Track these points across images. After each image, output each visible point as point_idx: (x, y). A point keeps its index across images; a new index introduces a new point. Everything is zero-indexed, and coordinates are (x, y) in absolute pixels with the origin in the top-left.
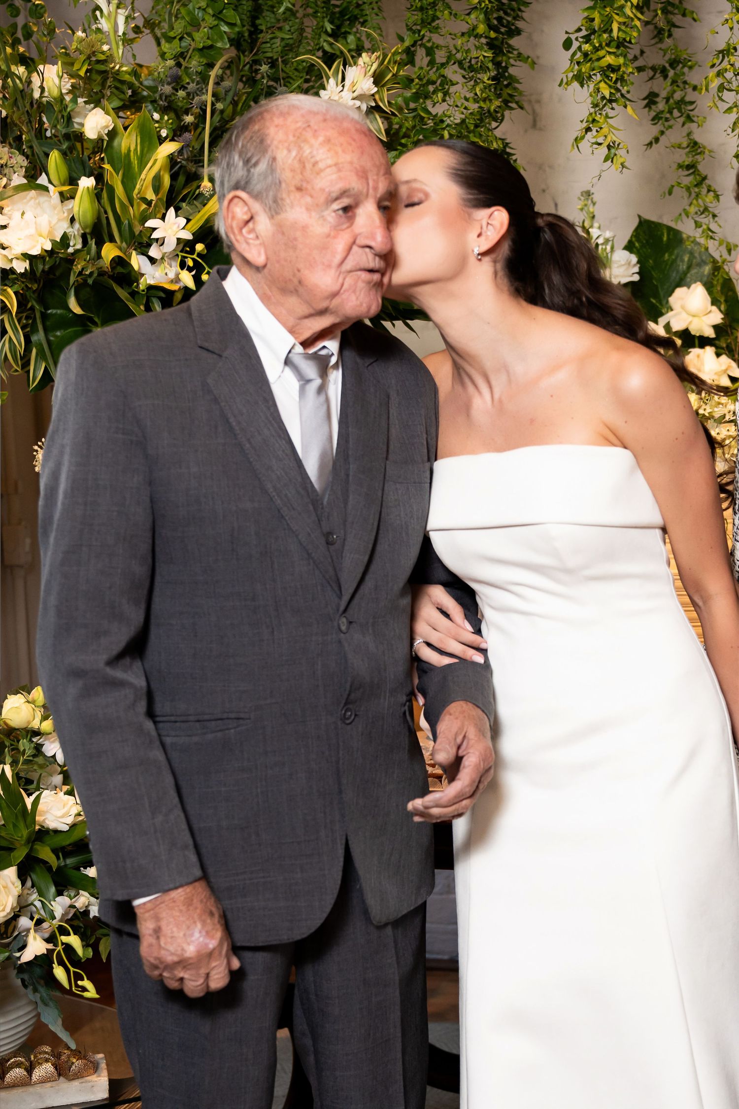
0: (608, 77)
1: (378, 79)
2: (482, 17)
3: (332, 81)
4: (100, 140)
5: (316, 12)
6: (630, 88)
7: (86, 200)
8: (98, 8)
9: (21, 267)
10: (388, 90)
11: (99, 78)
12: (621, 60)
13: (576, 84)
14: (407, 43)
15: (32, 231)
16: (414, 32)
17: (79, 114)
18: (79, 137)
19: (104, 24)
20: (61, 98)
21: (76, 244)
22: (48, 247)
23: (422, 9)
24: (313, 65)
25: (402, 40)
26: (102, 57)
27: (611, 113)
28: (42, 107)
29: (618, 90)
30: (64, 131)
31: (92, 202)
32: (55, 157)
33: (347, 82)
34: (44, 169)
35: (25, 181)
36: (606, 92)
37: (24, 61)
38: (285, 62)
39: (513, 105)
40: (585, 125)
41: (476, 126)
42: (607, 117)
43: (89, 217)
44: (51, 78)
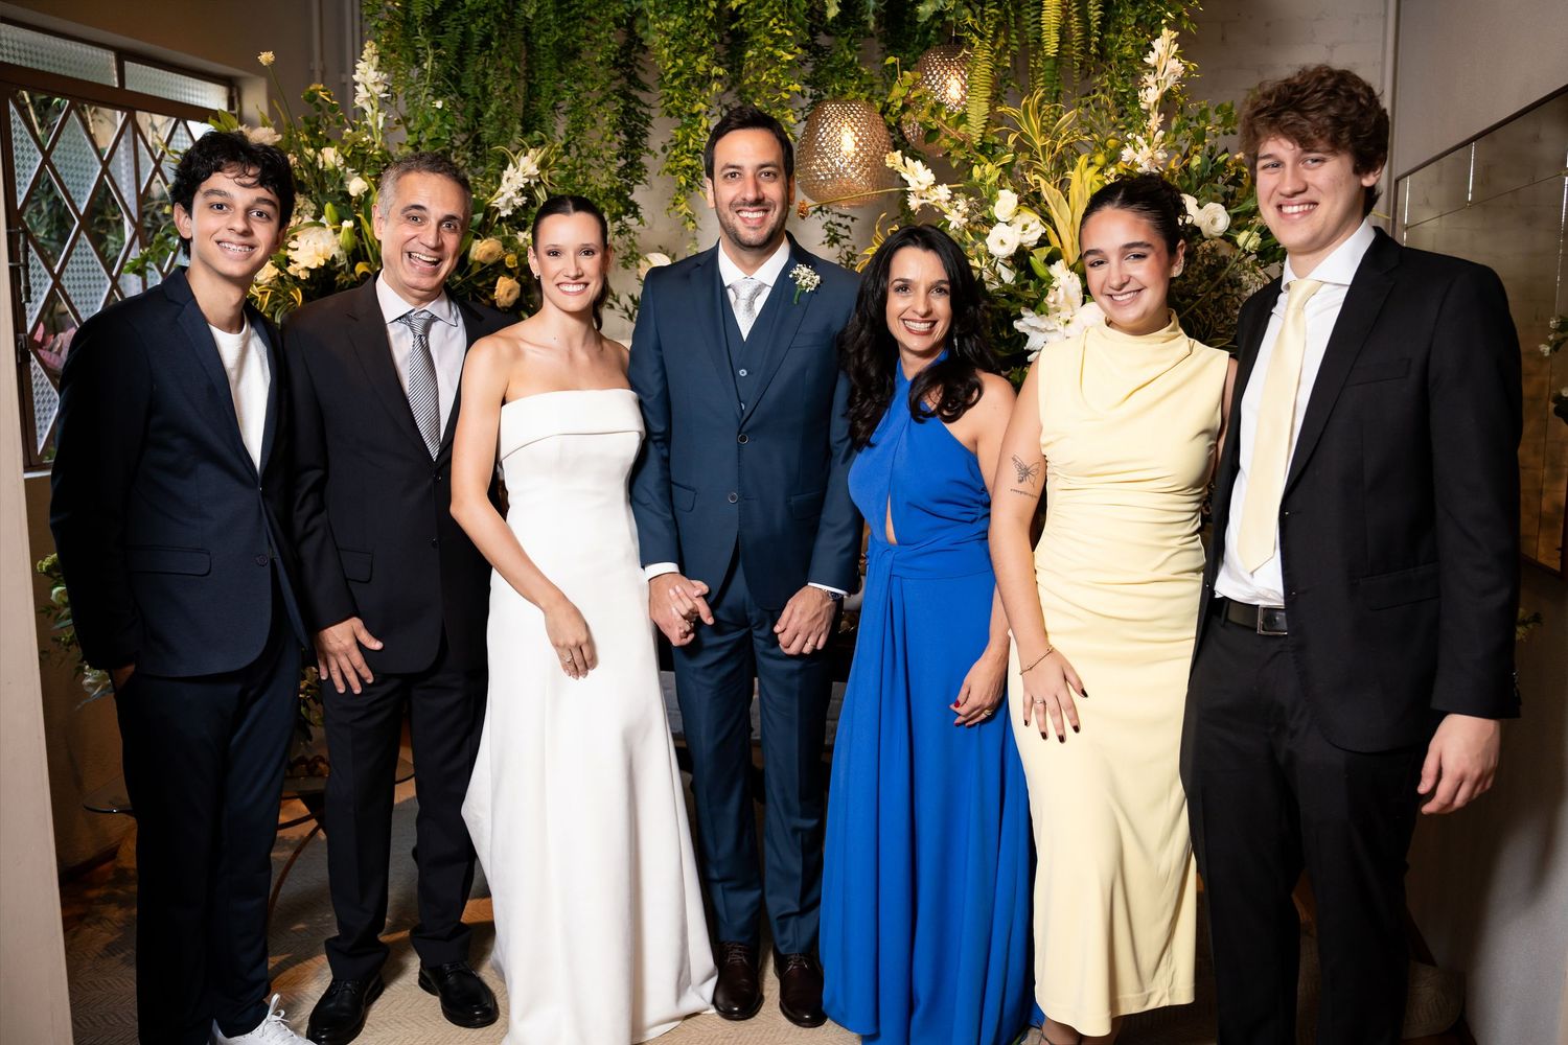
0: (687, 173)
1: (542, 165)
2: (610, 129)
3: (511, 165)
4: (359, 195)
7: (347, 234)
8: (366, 111)
9: (304, 275)
10: (549, 172)
11: (360, 157)
12: (695, 162)
13: (667, 175)
14: (564, 142)
15: (312, 253)
16: (569, 135)
17: (350, 179)
18: (347, 196)
19: (370, 122)
20: (336, 168)
21: (343, 261)
22: (323, 263)
24: (503, 155)
26: (362, 146)
27: (690, 194)
28: (324, 174)
29: (695, 179)
30: (337, 189)
31: (349, 235)
32: (328, 207)
33: (521, 167)
34: (324, 214)
35: (312, 220)
36: (683, 182)
37: (315, 145)
38: (489, 147)
39: (641, 182)
40: (671, 201)
41: (604, 198)
42: (686, 196)
43: (349, 246)
44: (330, 157)
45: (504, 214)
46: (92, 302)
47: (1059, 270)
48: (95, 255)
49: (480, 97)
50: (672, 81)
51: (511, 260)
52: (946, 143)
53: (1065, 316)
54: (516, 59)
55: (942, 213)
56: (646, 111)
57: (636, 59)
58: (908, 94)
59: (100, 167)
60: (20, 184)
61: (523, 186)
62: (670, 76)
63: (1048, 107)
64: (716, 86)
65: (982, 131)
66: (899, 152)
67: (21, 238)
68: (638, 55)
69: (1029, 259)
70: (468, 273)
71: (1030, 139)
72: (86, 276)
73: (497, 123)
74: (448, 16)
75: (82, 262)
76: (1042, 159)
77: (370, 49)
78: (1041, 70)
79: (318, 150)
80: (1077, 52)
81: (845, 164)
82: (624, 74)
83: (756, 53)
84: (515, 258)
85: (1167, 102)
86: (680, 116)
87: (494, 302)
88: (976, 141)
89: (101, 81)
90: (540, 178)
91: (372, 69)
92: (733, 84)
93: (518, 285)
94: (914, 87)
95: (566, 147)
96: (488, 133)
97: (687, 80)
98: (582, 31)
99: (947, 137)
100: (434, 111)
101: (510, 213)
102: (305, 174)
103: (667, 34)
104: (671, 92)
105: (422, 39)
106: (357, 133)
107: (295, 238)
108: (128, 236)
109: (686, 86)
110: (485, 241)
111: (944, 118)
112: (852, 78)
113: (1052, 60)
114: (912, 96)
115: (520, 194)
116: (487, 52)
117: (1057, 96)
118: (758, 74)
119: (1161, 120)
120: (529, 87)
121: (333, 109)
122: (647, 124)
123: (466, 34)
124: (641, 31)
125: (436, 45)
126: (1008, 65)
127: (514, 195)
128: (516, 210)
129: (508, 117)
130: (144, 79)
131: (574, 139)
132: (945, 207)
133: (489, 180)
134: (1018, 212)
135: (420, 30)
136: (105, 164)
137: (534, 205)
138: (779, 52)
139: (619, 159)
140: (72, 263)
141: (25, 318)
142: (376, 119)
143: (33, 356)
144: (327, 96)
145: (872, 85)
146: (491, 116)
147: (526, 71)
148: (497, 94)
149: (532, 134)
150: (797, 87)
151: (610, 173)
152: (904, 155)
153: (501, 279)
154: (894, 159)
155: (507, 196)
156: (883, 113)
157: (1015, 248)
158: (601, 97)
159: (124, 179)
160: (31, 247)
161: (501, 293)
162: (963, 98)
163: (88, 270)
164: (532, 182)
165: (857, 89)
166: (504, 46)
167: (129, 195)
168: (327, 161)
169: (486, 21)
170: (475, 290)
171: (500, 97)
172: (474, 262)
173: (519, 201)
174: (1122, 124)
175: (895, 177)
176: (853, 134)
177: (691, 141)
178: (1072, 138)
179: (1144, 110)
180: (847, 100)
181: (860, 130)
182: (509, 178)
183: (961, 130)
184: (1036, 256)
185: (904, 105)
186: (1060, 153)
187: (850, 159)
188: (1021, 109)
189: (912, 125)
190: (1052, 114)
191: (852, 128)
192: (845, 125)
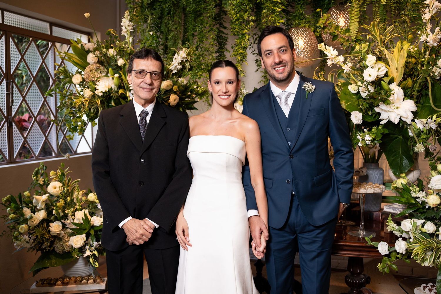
0: (241, 56)
1: (188, 54)
3: (176, 54)
4: (121, 65)
6: (247, 58)
7: (116, 79)
8: (126, 37)
9: (101, 94)
10: (191, 57)
11: (122, 52)
12: (244, 52)
13: (234, 57)
14: (196, 46)
15: (104, 86)
16: (198, 44)
17: (118, 60)
18: (117, 65)
19: (127, 40)
22: (107, 90)
24: (174, 51)
26: (122, 47)
27: (242, 63)
28: (110, 58)
29: (244, 58)
30: (114, 64)
31: (118, 80)
32: (110, 69)
33: (180, 55)
34: (109, 72)
35: (105, 75)
36: (240, 59)
38: (170, 49)
43: (117, 84)
44: (112, 52)
45: (174, 72)
46: (36, 106)
47: (394, 86)
48: (38, 90)
49: (167, 32)
50: (235, 22)
51: (175, 88)
52: (341, 40)
53: (396, 105)
54: (180, 18)
55: (340, 67)
56: (226, 36)
57: (222, 18)
58: (326, 22)
59: (42, 61)
60: (12, 66)
61: (180, 61)
62: (234, 20)
63: (381, 25)
64: (252, 24)
65: (356, 34)
67: (11, 84)
68: (223, 16)
69: (381, 82)
70: (161, 92)
71: (375, 37)
72: (35, 97)
73: (173, 40)
74: (156, 4)
75: (34, 92)
76: (380, 45)
77: (127, 14)
78: (377, 11)
79: (108, 49)
80: (393, 3)
81: (301, 50)
82: (218, 23)
83: (266, 11)
84: (177, 87)
85: (432, 19)
86: (238, 35)
87: (169, 104)
88: (354, 38)
89: (43, 32)
90: (187, 59)
91: (127, 21)
92: (257, 25)
93: (178, 97)
94: (327, 20)
95: (197, 48)
96: (170, 44)
97: (241, 22)
98: (202, 5)
99: (342, 37)
100: (150, 36)
101: (176, 72)
102: (103, 58)
103: (234, 5)
104: (235, 26)
105: (147, 12)
106: (121, 43)
107: (99, 81)
108: (51, 83)
109: (241, 24)
110: (166, 81)
111: (340, 31)
112: (302, 19)
113: (383, 7)
114: (327, 23)
115: (180, 64)
116: (169, 15)
117: (384, 21)
118: (267, 18)
119: (432, 27)
120: (185, 29)
121: (116, 37)
122: (226, 41)
123: (163, 10)
124: (224, 5)
125: (152, 14)
126: (365, 9)
127: (177, 64)
128: (179, 71)
129: (176, 38)
130: (58, 32)
131: (200, 45)
132: (342, 64)
133: (169, 60)
134: (376, 63)
135: (146, 9)
136: (44, 60)
137: (185, 69)
138: (276, 8)
139: (216, 53)
140: (30, 92)
141: (12, 111)
142: (130, 39)
143: (13, 124)
144: (115, 33)
145: (310, 22)
146: (171, 38)
147: (184, 23)
148: (173, 30)
149: (185, 45)
150: (283, 21)
151: (213, 57)
152: (325, 45)
153: (172, 95)
154: (321, 46)
155: (175, 65)
156: (314, 32)
157: (375, 77)
159: (50, 65)
160: (14, 86)
161: (172, 100)
162: (346, 24)
163: (36, 95)
164: (184, 60)
165: (304, 23)
166: (175, 13)
167: (52, 70)
168: (110, 53)
169: (169, 4)
170: (163, 99)
172: (162, 89)
173: (179, 67)
174: (414, 29)
175: (322, 53)
176: (303, 39)
177: (242, 44)
178: (392, 36)
179: (424, 22)
180: (301, 27)
181: (306, 38)
182: (176, 59)
183: (347, 34)
184: (384, 81)
185: (324, 26)
186: (387, 42)
187: (303, 49)
188: (371, 26)
189: (326, 35)
190: (383, 28)
191: (303, 37)
192: (301, 36)
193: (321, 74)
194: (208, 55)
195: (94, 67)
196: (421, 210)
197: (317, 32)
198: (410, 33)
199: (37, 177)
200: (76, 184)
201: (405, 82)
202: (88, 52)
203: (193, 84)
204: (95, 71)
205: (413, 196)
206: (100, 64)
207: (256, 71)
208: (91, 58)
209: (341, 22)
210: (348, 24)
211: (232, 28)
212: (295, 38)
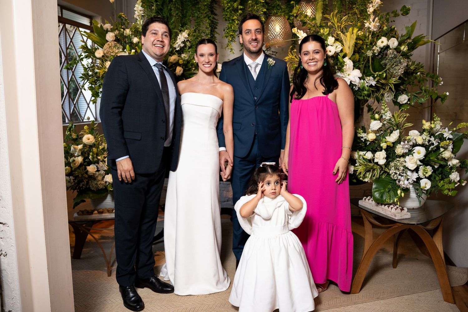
0: (231, 36)
1: (189, 35)
2: (208, 24)
3: (180, 35)
4: (136, 43)
5: (178, 22)
6: (236, 39)
8: (137, 19)
10: (191, 37)
11: (136, 32)
12: (234, 34)
13: (225, 38)
14: (195, 28)
16: (196, 27)
17: (133, 38)
18: (132, 43)
19: (138, 23)
23: (197, 22)
24: (177, 32)
25: (194, 28)
26: (137, 28)
27: (232, 43)
28: (126, 37)
29: (233, 39)
30: (130, 42)
32: (128, 46)
33: (183, 35)
34: (126, 48)
35: (122, 50)
36: (230, 39)
37: (123, 28)
40: (227, 45)
42: (231, 44)
44: (128, 32)
45: (177, 49)
47: (346, 60)
49: (169, 16)
51: (181, 62)
52: (309, 26)
53: (348, 73)
56: (216, 21)
58: (298, 12)
61: (183, 41)
62: (226, 8)
63: (339, 15)
64: (240, 11)
65: (320, 22)
66: (296, 28)
68: (214, 5)
69: (338, 56)
71: (334, 24)
76: (337, 30)
77: (139, 1)
78: (336, 5)
81: (278, 34)
82: (210, 10)
83: (251, 2)
84: (182, 61)
85: (375, 12)
86: (229, 20)
87: (176, 74)
88: (318, 25)
90: (188, 39)
91: (140, 6)
92: (242, 13)
93: (182, 69)
94: (299, 10)
97: (231, 10)
99: (309, 24)
101: (179, 49)
104: (226, 13)
106: (136, 25)
109: (231, 12)
110: (173, 56)
111: (308, 19)
112: (279, 9)
114: (299, 13)
115: (183, 43)
117: (341, 12)
118: (252, 8)
119: (374, 17)
121: (126, 20)
122: (217, 25)
125: (156, 1)
126: (327, 3)
127: (181, 43)
128: (181, 48)
130: (67, 14)
131: (197, 28)
134: (334, 42)
137: (186, 47)
144: (125, 16)
145: (285, 11)
146: (173, 21)
148: (175, 15)
150: (265, 10)
152: (297, 29)
153: (178, 67)
154: (295, 30)
155: (179, 44)
156: (288, 19)
157: (334, 53)
158: (206, 15)
159: (62, 43)
161: (178, 71)
162: (313, 14)
164: (186, 40)
165: (281, 12)
166: (177, 1)
171: (175, 16)
172: (169, 63)
173: (182, 45)
174: (362, 19)
175: (294, 35)
176: (280, 25)
177: (233, 27)
178: (346, 24)
179: (369, 14)
180: (278, 15)
181: (282, 24)
182: (179, 39)
183: (313, 22)
184: (339, 55)
185: (296, 15)
186: (342, 29)
187: (279, 32)
188: (331, 15)
189: (297, 22)
190: (340, 17)
191: (280, 24)
192: (278, 22)
193: (294, 52)
194: (204, 36)
195: (113, 44)
196: (364, 147)
197: (290, 20)
198: (359, 22)
199: (70, 132)
200: (102, 138)
201: (354, 56)
202: (107, 31)
203: (192, 59)
204: (114, 47)
205: (358, 136)
206: (117, 42)
207: (240, 51)
208: (110, 36)
209: (309, 12)
210: (314, 14)
211: (224, 15)
212: (274, 24)
